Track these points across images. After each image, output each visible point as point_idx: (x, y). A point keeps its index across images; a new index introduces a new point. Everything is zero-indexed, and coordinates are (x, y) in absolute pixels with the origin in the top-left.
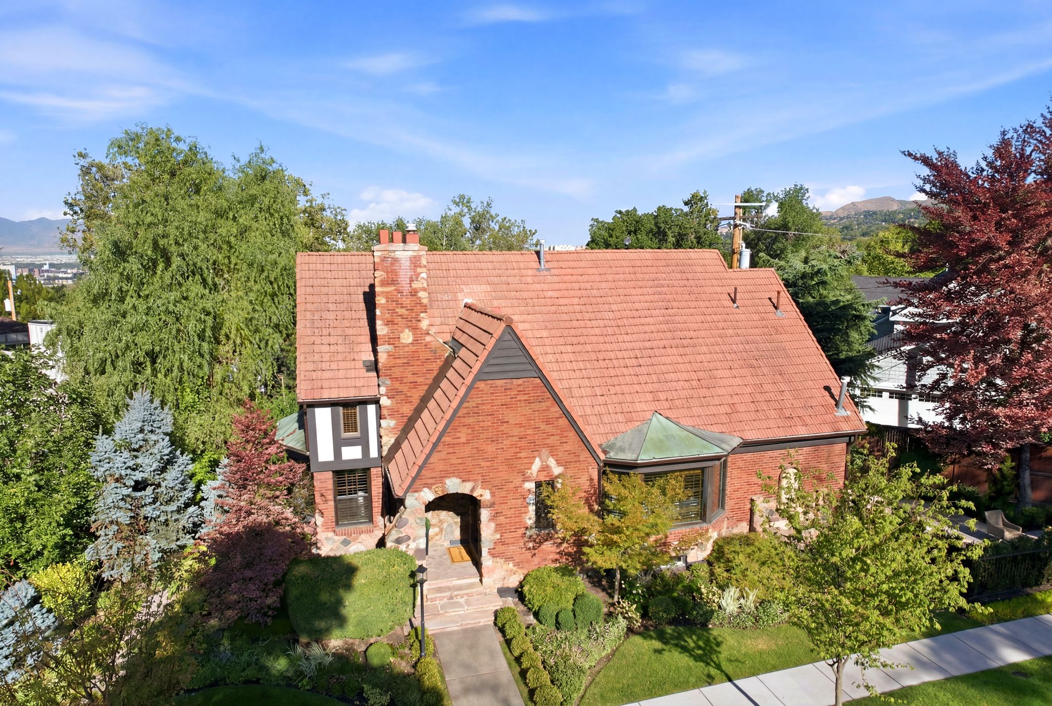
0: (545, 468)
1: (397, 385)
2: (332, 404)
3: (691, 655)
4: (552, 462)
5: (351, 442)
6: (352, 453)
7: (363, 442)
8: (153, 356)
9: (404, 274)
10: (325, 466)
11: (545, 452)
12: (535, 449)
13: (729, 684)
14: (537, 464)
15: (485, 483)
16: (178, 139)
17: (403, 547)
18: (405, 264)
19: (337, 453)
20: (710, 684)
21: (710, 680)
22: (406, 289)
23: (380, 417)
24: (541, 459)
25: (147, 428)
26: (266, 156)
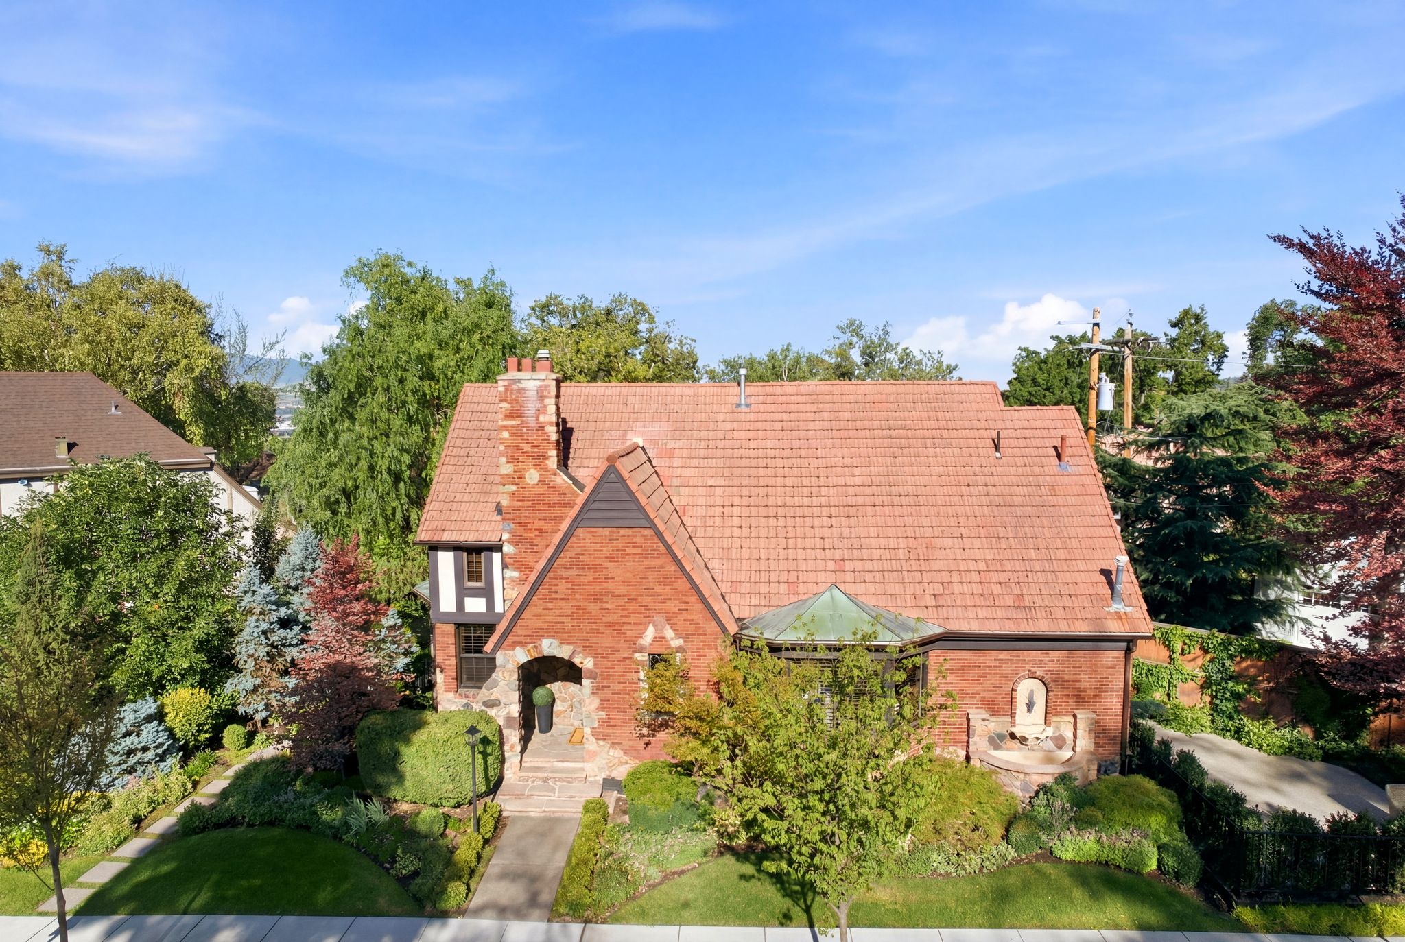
0: (659, 639)
1: (521, 530)
2: (456, 548)
3: (783, 888)
4: (669, 633)
5: (476, 593)
6: (475, 605)
7: (488, 593)
8: (348, 494)
9: (531, 406)
10: (446, 618)
11: (660, 619)
12: (647, 614)
13: (808, 930)
14: (650, 633)
15: (588, 649)
16: (410, 264)
17: (492, 712)
18: (532, 393)
19: (460, 604)
20: (782, 925)
21: (786, 919)
22: (532, 422)
23: (505, 566)
24: (655, 626)
25: (309, 566)
26: (496, 278)
